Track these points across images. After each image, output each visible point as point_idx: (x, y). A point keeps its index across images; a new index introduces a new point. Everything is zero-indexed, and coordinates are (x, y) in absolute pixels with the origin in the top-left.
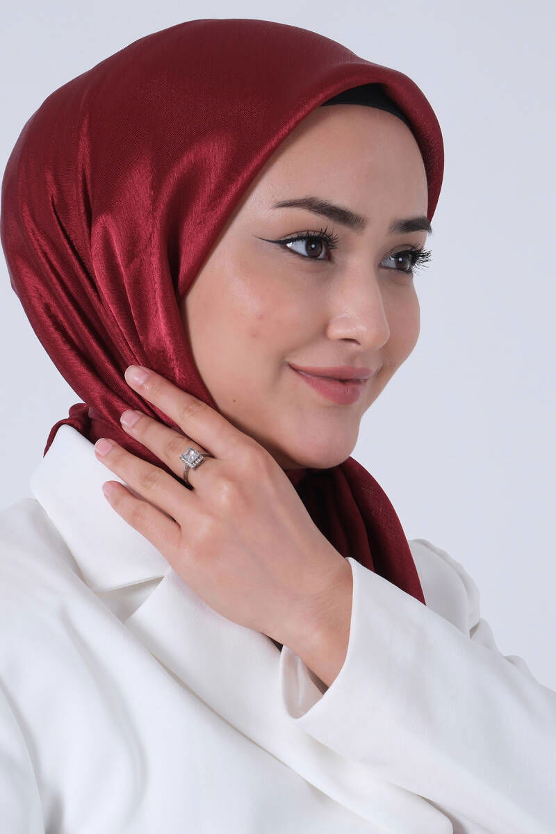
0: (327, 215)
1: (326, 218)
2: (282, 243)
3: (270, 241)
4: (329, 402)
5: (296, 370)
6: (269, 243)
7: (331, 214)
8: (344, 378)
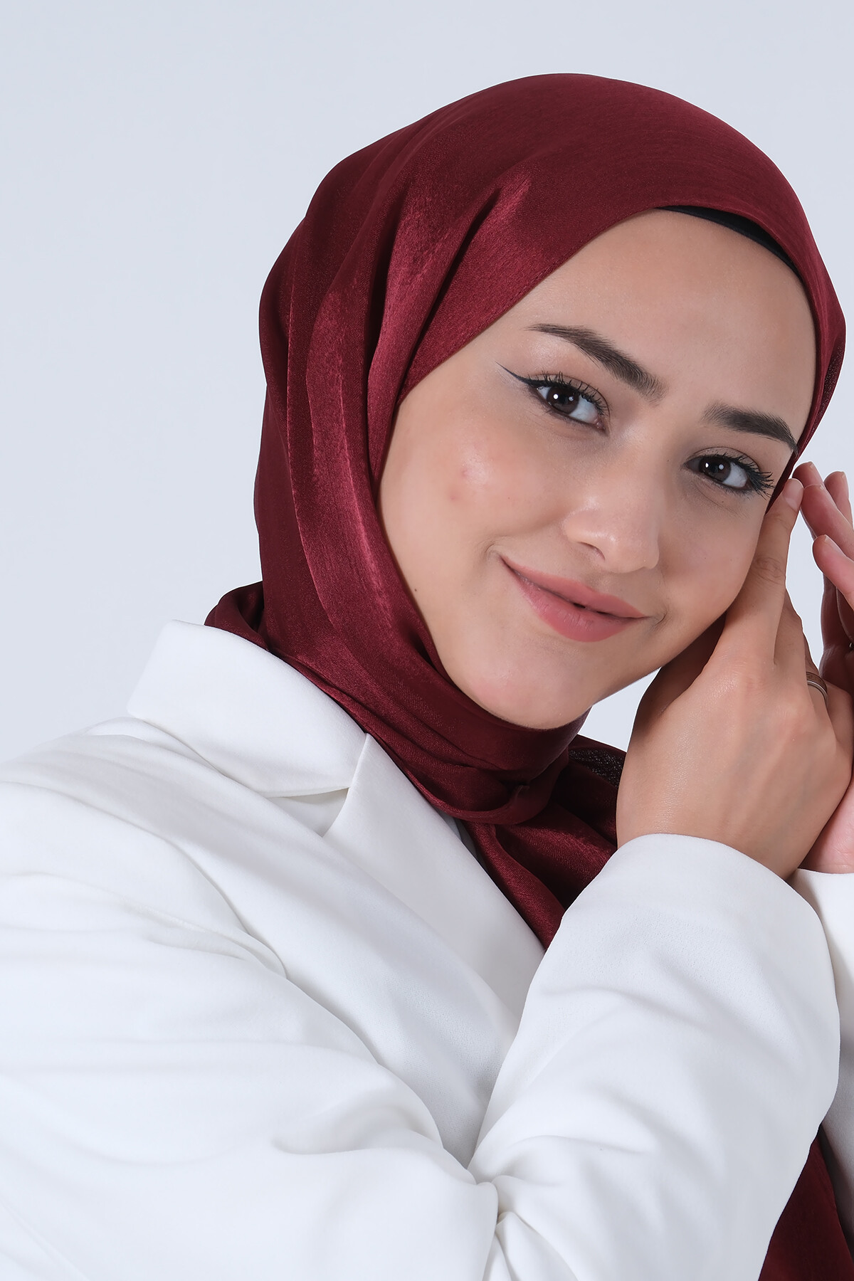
0: (602, 361)
1: (600, 363)
2: (533, 385)
3: (515, 376)
4: (548, 629)
5: (512, 570)
6: (515, 378)
7: (607, 361)
8: (577, 600)
